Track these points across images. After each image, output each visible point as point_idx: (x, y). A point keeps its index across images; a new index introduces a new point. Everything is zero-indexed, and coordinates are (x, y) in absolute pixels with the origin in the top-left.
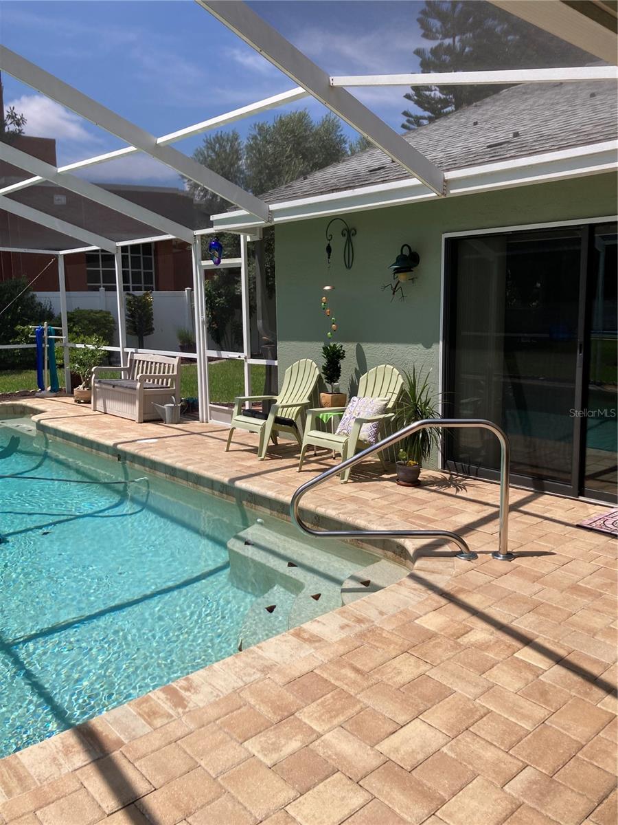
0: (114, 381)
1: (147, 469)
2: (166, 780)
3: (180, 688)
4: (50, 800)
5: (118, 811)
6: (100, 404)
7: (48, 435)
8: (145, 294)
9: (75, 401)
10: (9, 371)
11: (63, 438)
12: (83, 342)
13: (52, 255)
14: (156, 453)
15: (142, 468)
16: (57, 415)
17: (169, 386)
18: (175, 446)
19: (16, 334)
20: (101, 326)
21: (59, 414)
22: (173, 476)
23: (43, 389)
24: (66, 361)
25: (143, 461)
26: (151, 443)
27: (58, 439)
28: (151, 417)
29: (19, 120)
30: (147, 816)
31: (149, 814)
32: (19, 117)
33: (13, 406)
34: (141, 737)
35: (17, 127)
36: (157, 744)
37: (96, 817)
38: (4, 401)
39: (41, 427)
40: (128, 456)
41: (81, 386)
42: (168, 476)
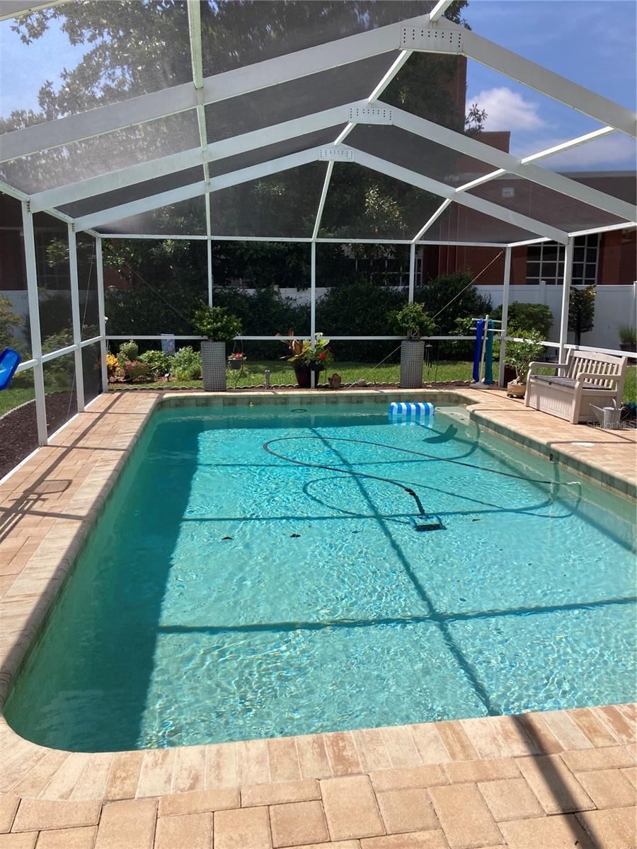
0: (551, 378)
1: (581, 473)
2: (609, 804)
3: (624, 713)
4: (492, 778)
5: (557, 814)
6: (533, 400)
7: (480, 425)
8: (588, 288)
9: (508, 395)
10: (445, 361)
11: (495, 430)
12: (520, 337)
13: (501, 248)
14: (593, 458)
15: (575, 472)
16: (490, 407)
17: (610, 387)
18: (614, 454)
19: (455, 326)
20: (538, 320)
21: (491, 406)
22: (610, 485)
23: (477, 380)
24: (502, 355)
25: (578, 465)
26: (588, 447)
27: (490, 430)
28: (587, 419)
29: (480, 116)
30: (588, 833)
31: (590, 831)
32: (480, 113)
33: (449, 395)
34: (581, 749)
35: (477, 123)
36: (599, 764)
37: (536, 812)
38: (442, 388)
39: (474, 417)
40: (561, 458)
41: (515, 381)
42: (604, 484)
